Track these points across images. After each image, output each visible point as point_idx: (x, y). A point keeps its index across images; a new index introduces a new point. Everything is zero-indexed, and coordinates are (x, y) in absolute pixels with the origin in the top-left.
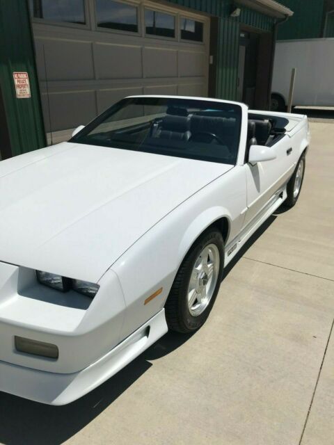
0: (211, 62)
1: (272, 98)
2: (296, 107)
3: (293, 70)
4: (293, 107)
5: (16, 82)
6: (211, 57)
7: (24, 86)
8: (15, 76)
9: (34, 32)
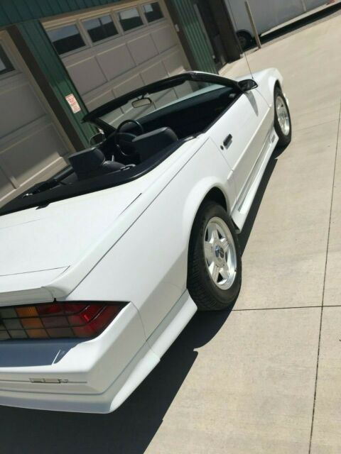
0: (178, 30)
1: (238, 37)
2: (263, 35)
3: (246, 3)
4: (260, 35)
5: (70, 104)
6: (176, 26)
7: (74, 104)
8: (67, 99)
9: (65, 65)
